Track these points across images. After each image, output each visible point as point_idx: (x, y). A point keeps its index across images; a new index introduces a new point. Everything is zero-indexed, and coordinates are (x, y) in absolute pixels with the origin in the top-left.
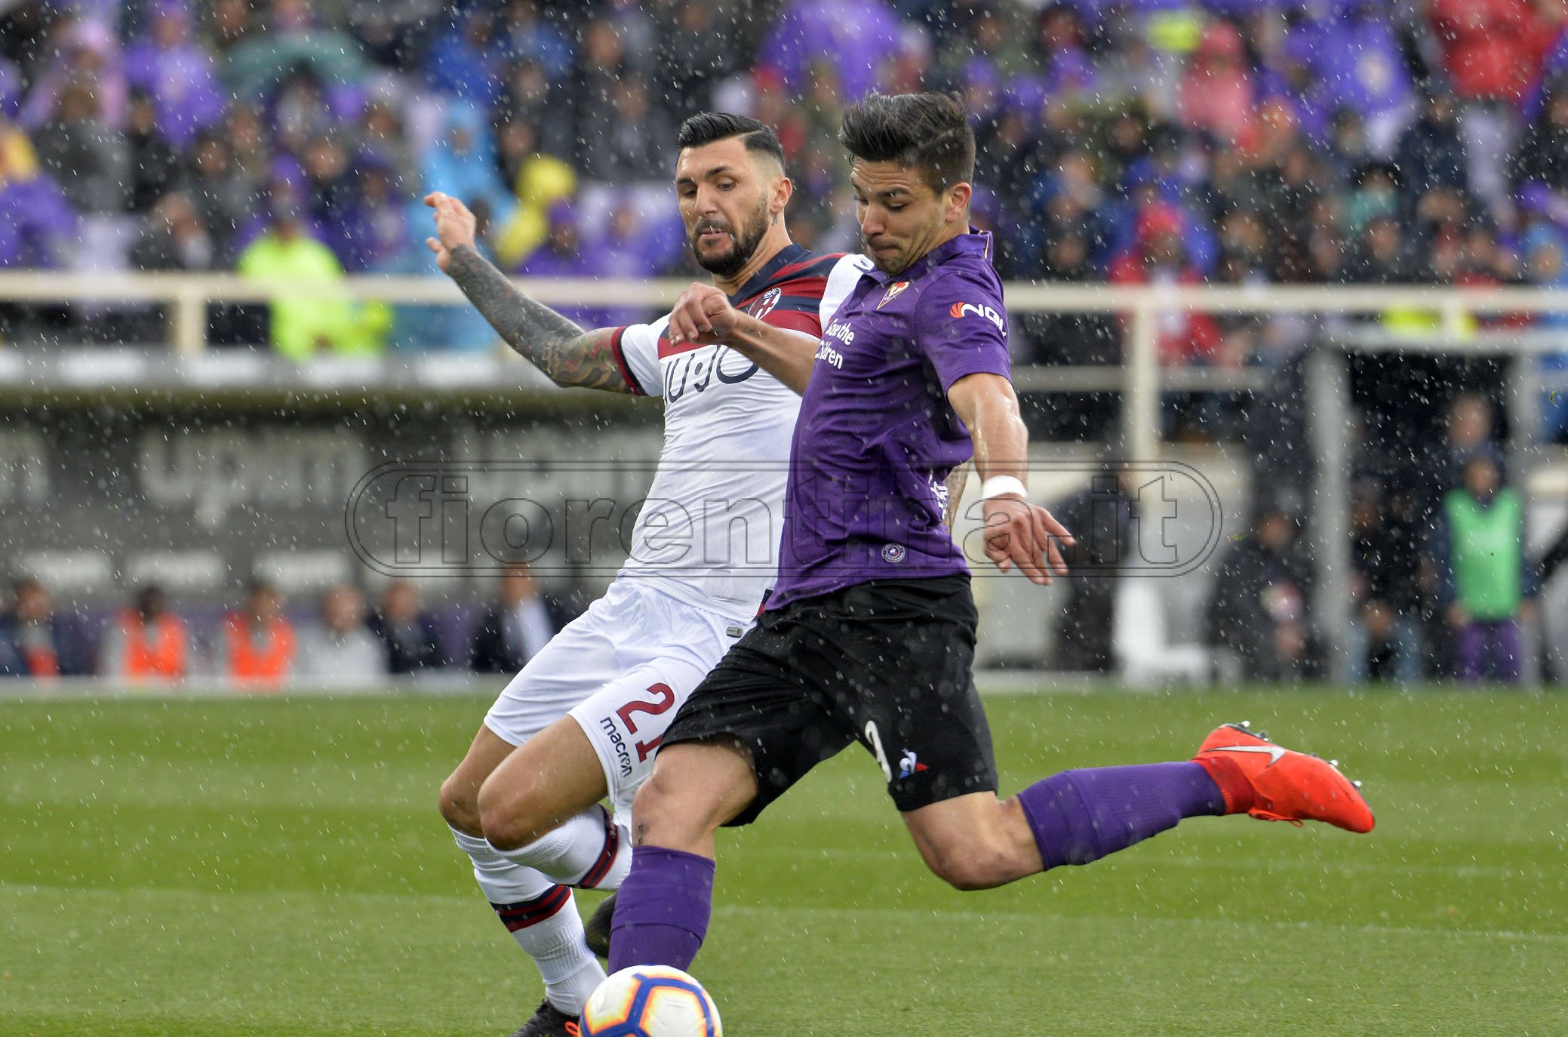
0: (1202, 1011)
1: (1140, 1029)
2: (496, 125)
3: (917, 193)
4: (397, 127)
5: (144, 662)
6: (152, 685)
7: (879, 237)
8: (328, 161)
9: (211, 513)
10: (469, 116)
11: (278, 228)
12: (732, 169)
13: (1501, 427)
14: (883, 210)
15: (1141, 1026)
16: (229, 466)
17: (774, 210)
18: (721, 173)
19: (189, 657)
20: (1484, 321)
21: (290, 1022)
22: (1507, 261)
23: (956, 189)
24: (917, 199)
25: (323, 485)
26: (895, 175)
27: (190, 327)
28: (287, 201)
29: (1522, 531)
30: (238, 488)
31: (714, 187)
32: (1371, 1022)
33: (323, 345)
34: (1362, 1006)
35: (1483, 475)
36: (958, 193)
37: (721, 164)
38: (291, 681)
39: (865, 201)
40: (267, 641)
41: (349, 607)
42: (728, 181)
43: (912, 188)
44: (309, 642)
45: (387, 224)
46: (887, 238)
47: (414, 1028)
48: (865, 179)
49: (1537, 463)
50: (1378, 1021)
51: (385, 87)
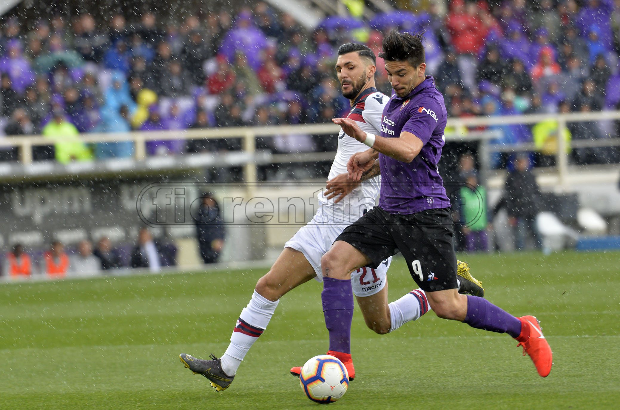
0: (385, 369)
1: (365, 377)
2: (129, 80)
3: (408, 69)
4: (95, 82)
5: (17, 270)
6: (20, 278)
7: (398, 86)
8: (72, 95)
9: (38, 217)
10: (120, 77)
11: (56, 119)
12: (353, 62)
13: (477, 166)
14: (398, 77)
15: (365, 376)
16: (43, 201)
17: (369, 76)
18: (349, 64)
19: (32, 269)
20: (470, 129)
21: (73, 392)
22: (477, 108)
23: (421, 65)
24: (408, 71)
25: (76, 206)
26: (400, 65)
27: (27, 154)
28: (58, 109)
29: (486, 200)
30: (47, 209)
31: (347, 69)
32: (443, 369)
33: (73, 158)
34: (439, 364)
35: (472, 182)
36: (421, 67)
37: (350, 61)
38: (68, 274)
39: (391, 75)
40: (59, 261)
41: (87, 247)
42: (352, 67)
43: (406, 68)
44: (75, 260)
45: (94, 116)
46: (401, 86)
47: (116, 391)
48: (390, 68)
49: (491, 176)
50: (445, 369)
51: (90, 68)
